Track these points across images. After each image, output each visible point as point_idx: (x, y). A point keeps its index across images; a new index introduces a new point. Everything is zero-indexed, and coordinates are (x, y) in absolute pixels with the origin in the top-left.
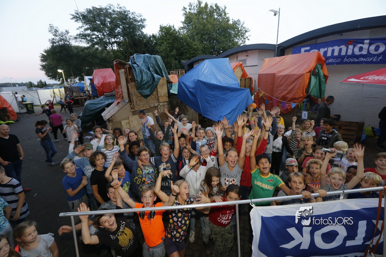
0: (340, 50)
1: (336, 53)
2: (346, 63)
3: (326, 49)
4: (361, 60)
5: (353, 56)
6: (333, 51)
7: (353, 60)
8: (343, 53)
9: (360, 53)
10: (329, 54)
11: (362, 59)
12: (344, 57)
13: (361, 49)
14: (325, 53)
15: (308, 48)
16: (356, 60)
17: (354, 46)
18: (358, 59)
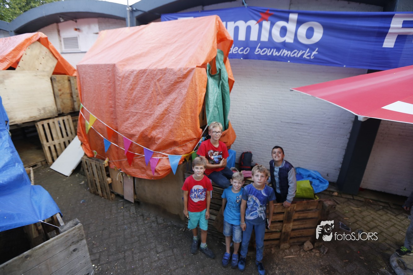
1: (242, 37)
2: (259, 57)
4: (284, 53)
7: (270, 53)
8: (254, 37)
9: (282, 40)
11: (286, 52)
13: (284, 31)
16: (276, 54)
17: (272, 25)
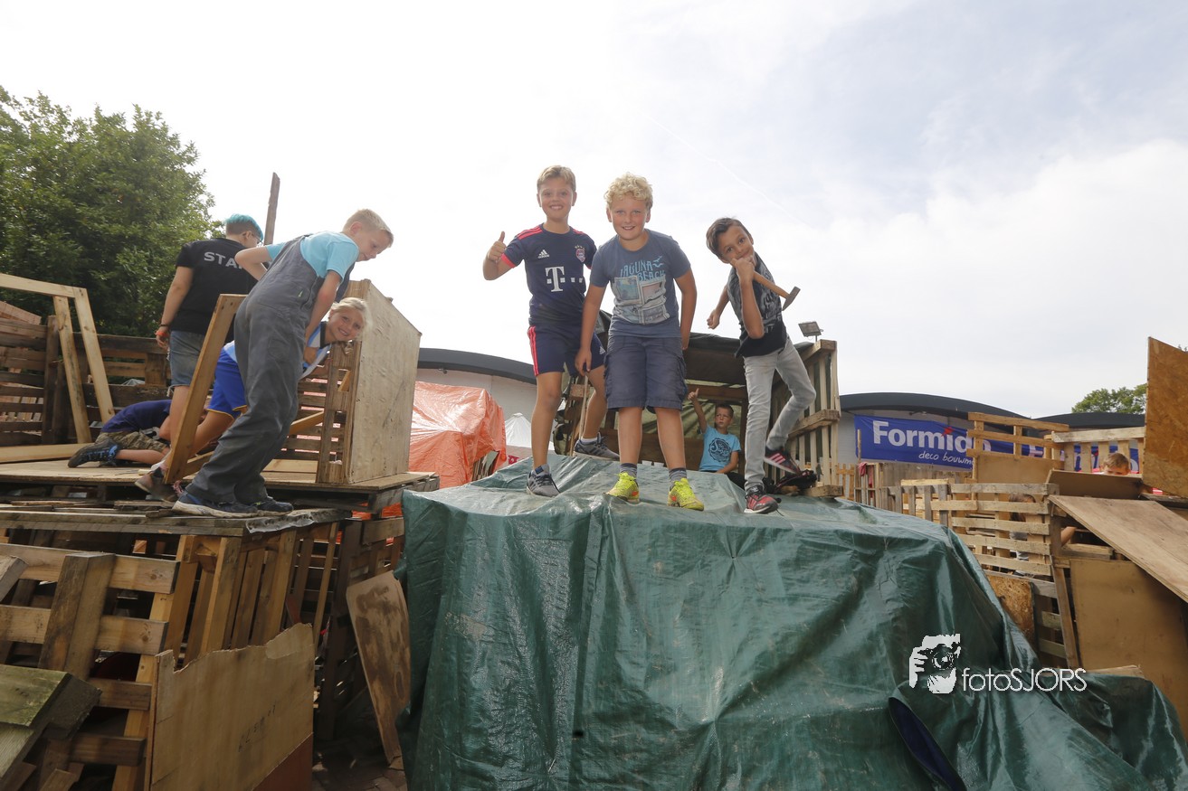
0: (936, 439)
1: (931, 445)
2: (946, 463)
3: (915, 433)
5: (954, 453)
6: (926, 438)
7: (955, 461)
8: (941, 446)
9: (962, 450)
10: (921, 444)
12: (941, 453)
13: (963, 444)
14: (916, 439)
15: (886, 424)
16: (958, 460)
17: (954, 438)
18: (962, 459)
